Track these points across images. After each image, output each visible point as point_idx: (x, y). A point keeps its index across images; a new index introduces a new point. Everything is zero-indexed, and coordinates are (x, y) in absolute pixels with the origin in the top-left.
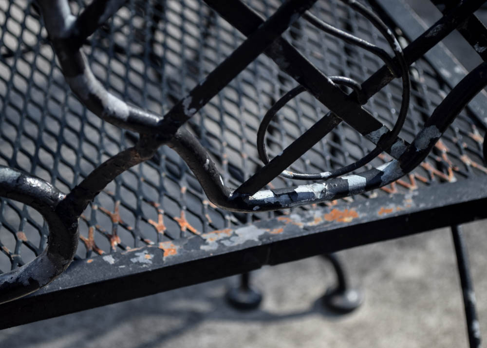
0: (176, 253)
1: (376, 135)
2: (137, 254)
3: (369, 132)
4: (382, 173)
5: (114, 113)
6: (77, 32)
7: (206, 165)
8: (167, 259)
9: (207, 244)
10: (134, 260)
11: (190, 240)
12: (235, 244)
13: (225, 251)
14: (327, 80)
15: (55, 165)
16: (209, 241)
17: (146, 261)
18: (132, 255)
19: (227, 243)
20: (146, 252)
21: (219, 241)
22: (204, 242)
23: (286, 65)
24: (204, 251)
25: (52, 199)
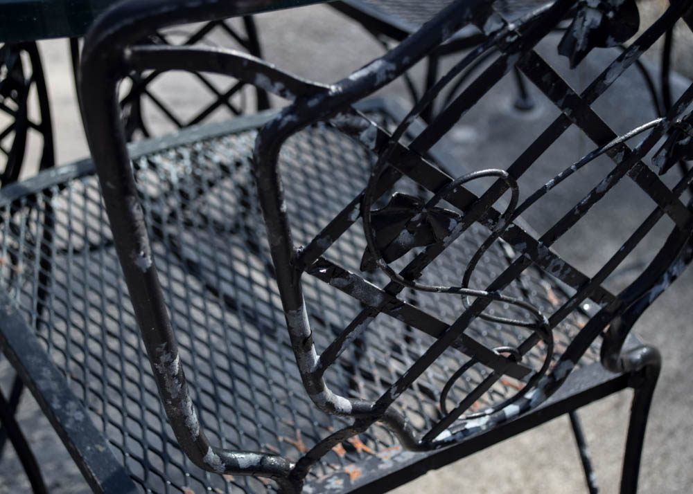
0: (362, 476)
1: (527, 378)
2: (329, 481)
3: (523, 377)
4: (530, 400)
5: (342, 410)
6: (321, 366)
7: (405, 429)
8: (355, 482)
9: (383, 463)
10: (328, 487)
11: (369, 461)
12: (406, 459)
13: (400, 467)
14: (494, 353)
15: (235, 401)
16: (385, 460)
17: (338, 487)
18: (325, 482)
19: (399, 459)
20: (335, 477)
21: (392, 458)
22: (380, 461)
23: (465, 350)
24: (382, 470)
25: (286, 471)
